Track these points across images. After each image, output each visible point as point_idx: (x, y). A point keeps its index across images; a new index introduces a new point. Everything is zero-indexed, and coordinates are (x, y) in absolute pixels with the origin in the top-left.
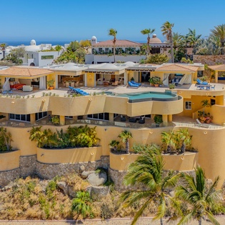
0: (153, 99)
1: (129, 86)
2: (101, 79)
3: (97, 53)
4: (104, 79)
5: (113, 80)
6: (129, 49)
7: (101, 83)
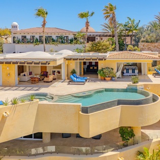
0: (120, 102)
1: (71, 81)
2: (27, 73)
3: (19, 42)
4: (30, 73)
5: (45, 74)
6: (61, 38)
7: (27, 78)
